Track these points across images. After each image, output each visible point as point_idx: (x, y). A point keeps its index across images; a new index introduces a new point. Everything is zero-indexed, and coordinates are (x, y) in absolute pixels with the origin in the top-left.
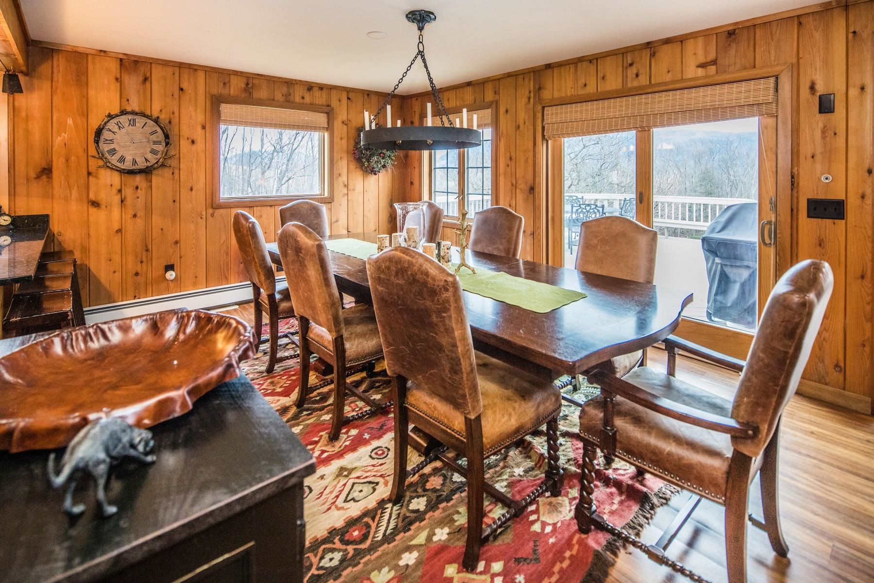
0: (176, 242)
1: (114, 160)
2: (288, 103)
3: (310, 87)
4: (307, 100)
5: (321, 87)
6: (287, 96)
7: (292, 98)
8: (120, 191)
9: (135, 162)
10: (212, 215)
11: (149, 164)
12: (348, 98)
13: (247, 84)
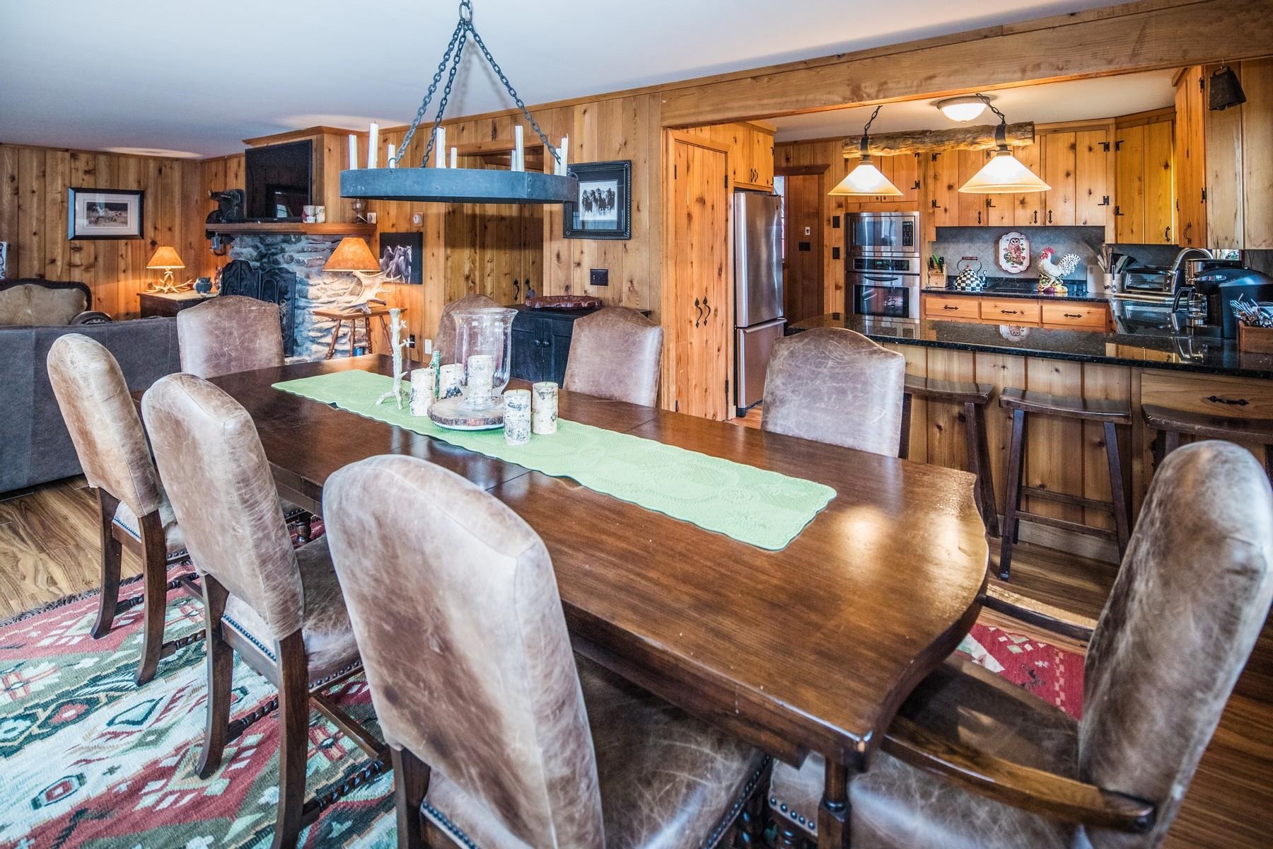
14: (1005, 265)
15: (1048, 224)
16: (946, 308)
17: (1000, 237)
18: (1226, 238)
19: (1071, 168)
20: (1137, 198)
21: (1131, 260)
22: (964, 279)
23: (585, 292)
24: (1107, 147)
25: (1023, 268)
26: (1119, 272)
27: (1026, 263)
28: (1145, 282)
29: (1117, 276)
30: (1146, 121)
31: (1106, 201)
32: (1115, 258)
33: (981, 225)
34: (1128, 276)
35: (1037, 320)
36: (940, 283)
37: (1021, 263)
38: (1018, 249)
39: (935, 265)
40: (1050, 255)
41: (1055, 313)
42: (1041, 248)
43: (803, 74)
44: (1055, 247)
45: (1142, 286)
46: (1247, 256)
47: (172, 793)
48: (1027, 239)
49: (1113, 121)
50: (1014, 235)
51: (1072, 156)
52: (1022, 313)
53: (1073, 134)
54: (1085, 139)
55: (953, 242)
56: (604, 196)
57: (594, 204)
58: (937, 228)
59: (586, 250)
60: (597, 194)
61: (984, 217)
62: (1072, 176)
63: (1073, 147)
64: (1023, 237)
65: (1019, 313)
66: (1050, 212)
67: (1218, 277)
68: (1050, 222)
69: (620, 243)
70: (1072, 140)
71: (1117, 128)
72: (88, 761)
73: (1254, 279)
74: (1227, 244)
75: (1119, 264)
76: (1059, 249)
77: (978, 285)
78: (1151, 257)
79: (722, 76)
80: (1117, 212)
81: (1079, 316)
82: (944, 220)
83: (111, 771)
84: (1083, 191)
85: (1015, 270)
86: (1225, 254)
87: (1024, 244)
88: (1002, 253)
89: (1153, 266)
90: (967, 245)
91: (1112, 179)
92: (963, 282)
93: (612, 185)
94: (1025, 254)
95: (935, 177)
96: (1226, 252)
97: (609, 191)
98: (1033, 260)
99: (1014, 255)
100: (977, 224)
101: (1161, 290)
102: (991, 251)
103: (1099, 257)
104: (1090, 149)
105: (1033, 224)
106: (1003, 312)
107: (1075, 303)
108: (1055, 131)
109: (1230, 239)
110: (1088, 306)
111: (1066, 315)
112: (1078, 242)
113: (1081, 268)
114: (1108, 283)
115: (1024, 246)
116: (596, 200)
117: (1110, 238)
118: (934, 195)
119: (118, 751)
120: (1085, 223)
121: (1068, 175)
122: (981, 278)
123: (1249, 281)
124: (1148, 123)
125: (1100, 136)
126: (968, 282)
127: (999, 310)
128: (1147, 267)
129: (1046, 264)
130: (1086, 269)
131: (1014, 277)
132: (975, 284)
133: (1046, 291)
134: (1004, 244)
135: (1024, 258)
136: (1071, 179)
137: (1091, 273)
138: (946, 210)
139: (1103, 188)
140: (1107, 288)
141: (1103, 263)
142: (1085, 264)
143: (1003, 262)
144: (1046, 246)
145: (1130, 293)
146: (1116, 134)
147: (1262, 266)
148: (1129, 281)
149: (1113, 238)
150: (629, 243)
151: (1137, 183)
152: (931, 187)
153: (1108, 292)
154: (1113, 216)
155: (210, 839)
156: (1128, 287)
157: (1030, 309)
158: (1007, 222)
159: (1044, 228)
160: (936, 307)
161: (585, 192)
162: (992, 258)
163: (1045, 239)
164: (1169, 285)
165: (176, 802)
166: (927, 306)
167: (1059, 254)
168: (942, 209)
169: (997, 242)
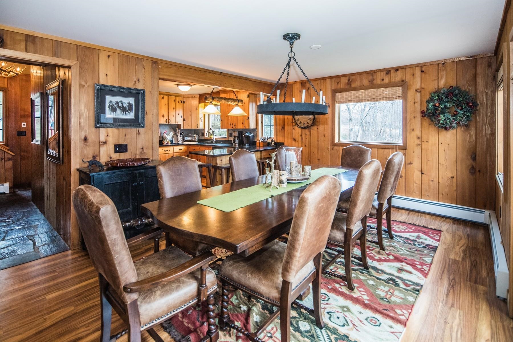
0: (319, 160)
1: (298, 123)
2: (372, 85)
3: (388, 71)
4: (386, 81)
5: (396, 69)
6: (371, 82)
7: (375, 82)
8: (301, 135)
9: (304, 124)
10: (333, 149)
11: (308, 125)
12: (422, 71)
13: (349, 80)
15: (169, 123)
19: (175, 107)
20: (189, 116)
23: (111, 158)
24: (182, 102)
29: (182, 138)
31: (182, 117)
43: (211, 74)
47: (361, 294)
56: (125, 105)
57: (117, 109)
59: (110, 134)
60: (120, 104)
63: (175, 101)
66: (170, 120)
69: (134, 131)
70: (175, 99)
71: (184, 97)
72: (361, 321)
79: (187, 65)
83: (360, 313)
84: (177, 114)
91: (183, 111)
93: (132, 101)
97: (129, 103)
104: (179, 102)
105: (166, 123)
108: (171, 95)
112: (170, 129)
116: (119, 107)
119: (353, 316)
120: (177, 123)
124: (192, 97)
125: (181, 99)
136: (175, 110)
137: (174, 137)
139: (181, 113)
140: (179, 141)
149: (183, 127)
150: (141, 130)
154: (183, 121)
155: (368, 281)
161: (111, 102)
165: (363, 291)
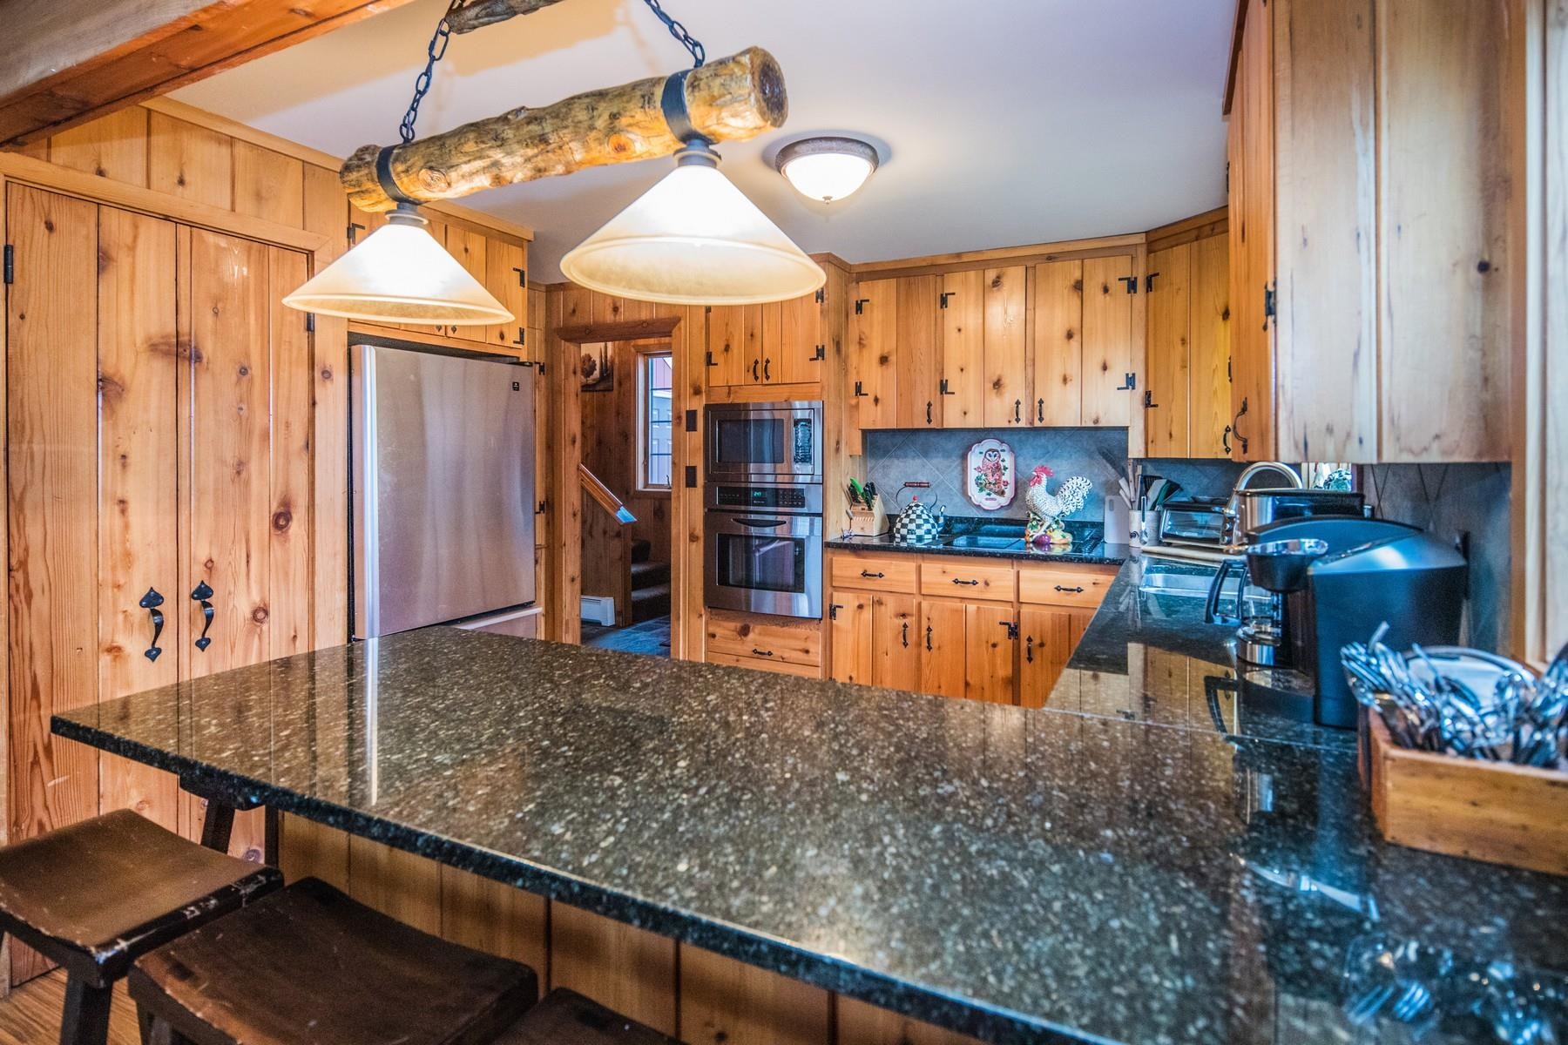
14: (977, 496)
15: (1037, 424)
16: (865, 574)
17: (969, 448)
18: (1330, 430)
19: (1075, 325)
20: (1178, 374)
21: (1172, 488)
22: (906, 521)
24: (1132, 286)
25: (1004, 501)
26: (1153, 508)
27: (1009, 492)
28: (1193, 525)
29: (1150, 515)
30: (1193, 234)
31: (1131, 381)
32: (1147, 482)
33: (933, 425)
34: (1166, 515)
35: (1012, 597)
36: (869, 527)
37: (1002, 493)
38: (997, 469)
39: (860, 498)
40: (1044, 478)
41: (1040, 584)
42: (1031, 466)
44: (1053, 466)
45: (1184, 534)
46: (1370, 481)
48: (1012, 450)
49: (1141, 239)
50: (990, 444)
51: (1076, 301)
52: (987, 584)
53: (1078, 262)
54: (1098, 273)
55: (898, 457)
58: (865, 433)
61: (935, 410)
62: (1077, 337)
63: (1079, 286)
64: (1005, 447)
65: (981, 584)
66: (1041, 402)
67: (1309, 545)
68: (1041, 419)
70: (1077, 275)
71: (1149, 252)
73: (1404, 551)
74: (1330, 449)
75: (1154, 492)
76: (1061, 466)
77: (929, 532)
78: (1205, 481)
80: (1148, 402)
81: (1079, 590)
82: (873, 417)
84: (1093, 365)
85: (990, 504)
86: (1324, 474)
87: (1007, 460)
88: (972, 475)
89: (1206, 498)
90: (918, 461)
91: (1141, 343)
92: (904, 526)
94: (1008, 476)
95: (861, 343)
96: (1326, 470)
98: (1020, 487)
99: (992, 480)
100: (926, 425)
101: (1216, 541)
102: (956, 472)
103: (1122, 482)
104: (1106, 290)
105: (1014, 424)
106: (956, 582)
107: (1072, 565)
108: (1050, 258)
109: (1339, 433)
110: (1094, 571)
111: (1058, 589)
112: (1091, 456)
113: (1093, 500)
114: (1135, 528)
115: (1007, 464)
117: (1136, 449)
118: (858, 373)
120: (1096, 421)
121: (1070, 336)
122: (936, 518)
123: (1390, 558)
124: (1197, 238)
125: (1122, 267)
126: (912, 526)
127: (949, 580)
128: (1195, 500)
129: (1038, 494)
130: (1103, 501)
131: (992, 516)
132: (922, 530)
133: (1038, 543)
134: (975, 460)
135: (1006, 483)
136: (1075, 343)
137: (1111, 509)
138: (876, 400)
139: (1126, 358)
140: (1133, 535)
141: (1128, 491)
142: (1102, 494)
143: (973, 490)
144: (1041, 462)
145: (1169, 545)
146: (1147, 261)
147: (1407, 504)
148: (1166, 525)
149: (1142, 447)
151: (1179, 347)
152: (854, 359)
153: (1135, 542)
154: (1141, 408)
156: (1166, 535)
157: (1000, 576)
158: (973, 422)
159: (1033, 431)
160: (849, 573)
162: (957, 484)
163: (1040, 452)
164: (1230, 532)
166: (835, 572)
167: (1061, 477)
168: (871, 397)
169: (964, 457)
